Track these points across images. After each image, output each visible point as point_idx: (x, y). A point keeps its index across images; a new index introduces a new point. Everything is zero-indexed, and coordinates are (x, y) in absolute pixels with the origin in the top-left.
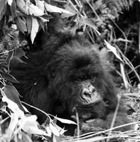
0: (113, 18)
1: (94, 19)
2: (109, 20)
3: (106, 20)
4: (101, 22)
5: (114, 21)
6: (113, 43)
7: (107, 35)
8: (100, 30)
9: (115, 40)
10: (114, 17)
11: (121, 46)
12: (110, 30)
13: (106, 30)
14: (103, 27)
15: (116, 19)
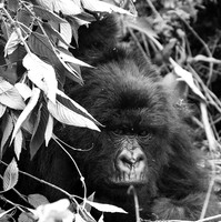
0: (185, 16)
1: (149, 19)
2: (179, 20)
3: (172, 20)
4: (164, 25)
5: (188, 23)
6: (185, 64)
7: (174, 49)
8: (162, 38)
9: (190, 59)
10: (187, 16)
11: (201, 70)
12: (180, 40)
13: (173, 40)
14: (166, 33)
15: (191, 19)
